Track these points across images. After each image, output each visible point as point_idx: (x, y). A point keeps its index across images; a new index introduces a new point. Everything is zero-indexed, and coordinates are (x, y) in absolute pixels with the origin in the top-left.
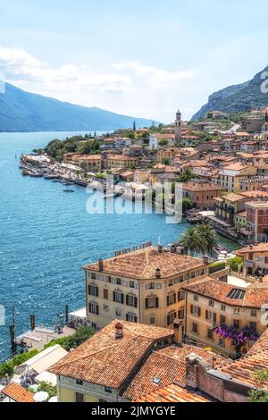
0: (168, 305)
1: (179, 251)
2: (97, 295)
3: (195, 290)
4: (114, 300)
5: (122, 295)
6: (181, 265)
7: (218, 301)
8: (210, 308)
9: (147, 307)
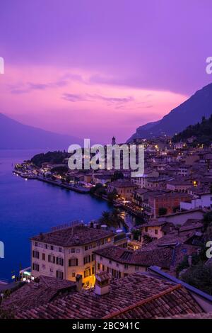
0: (85, 263)
1: (95, 227)
2: (38, 258)
3: (101, 253)
4: (49, 261)
5: (54, 257)
6: (94, 236)
7: (115, 261)
8: (110, 266)
9: (70, 266)
